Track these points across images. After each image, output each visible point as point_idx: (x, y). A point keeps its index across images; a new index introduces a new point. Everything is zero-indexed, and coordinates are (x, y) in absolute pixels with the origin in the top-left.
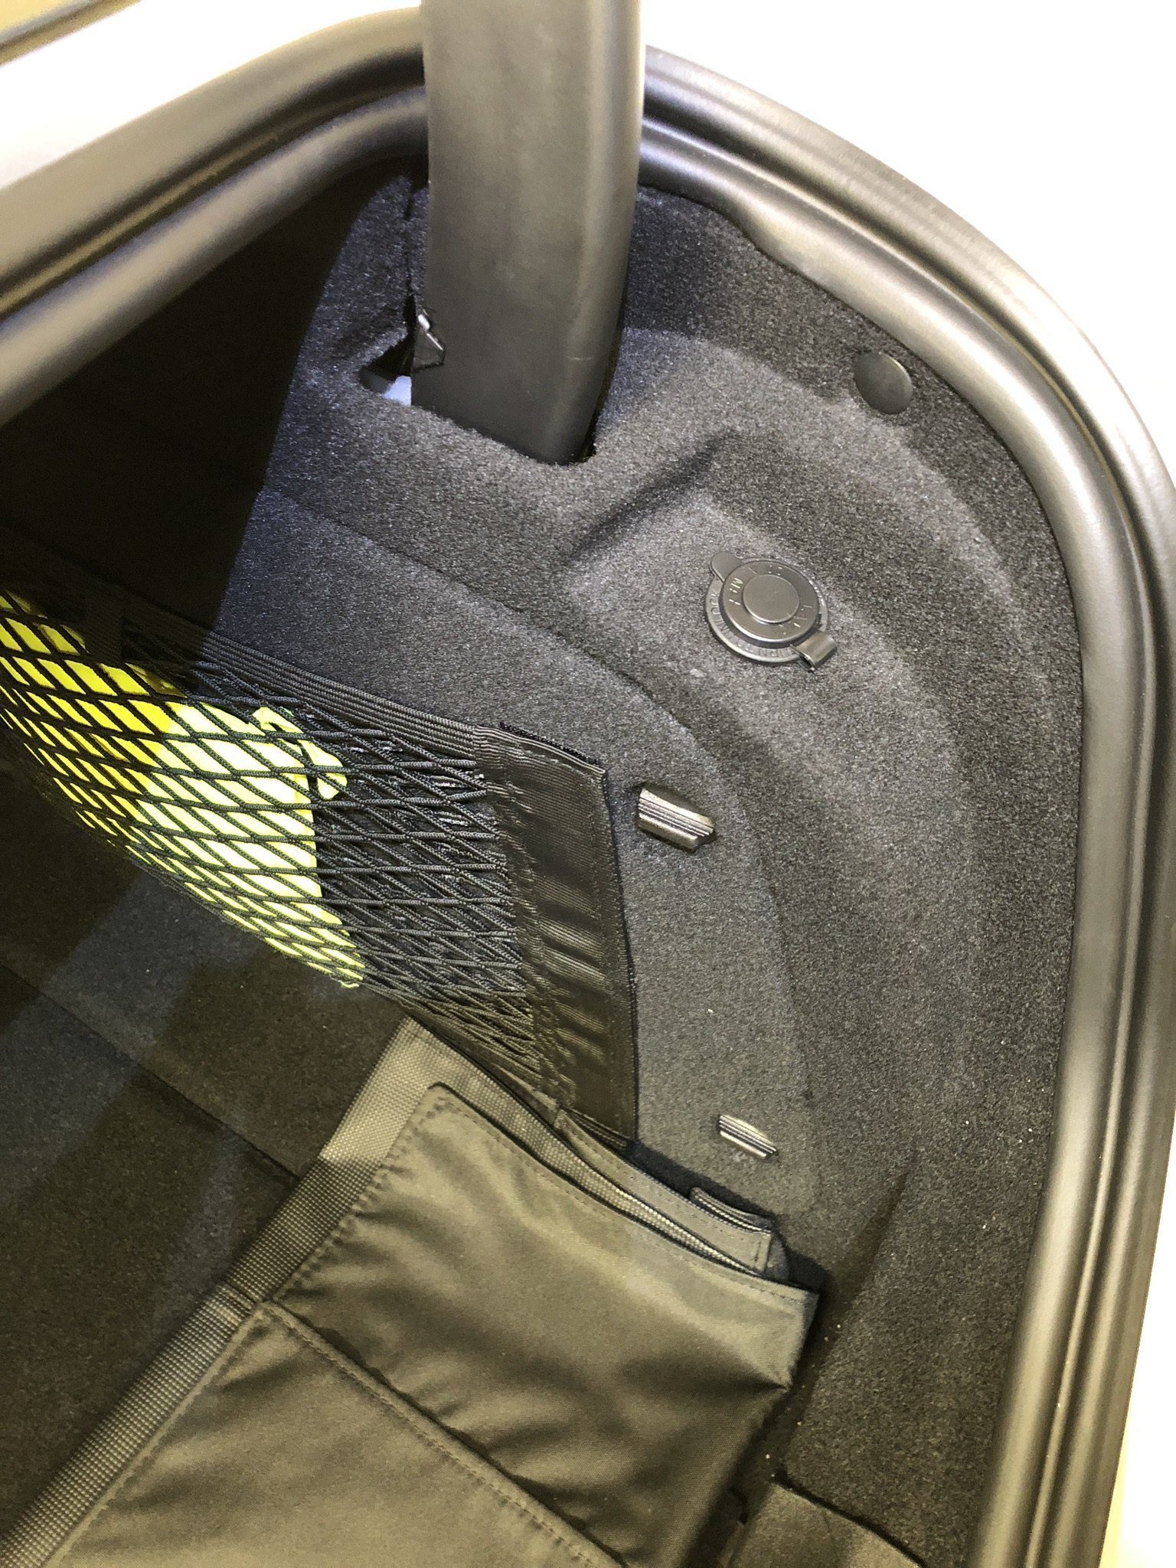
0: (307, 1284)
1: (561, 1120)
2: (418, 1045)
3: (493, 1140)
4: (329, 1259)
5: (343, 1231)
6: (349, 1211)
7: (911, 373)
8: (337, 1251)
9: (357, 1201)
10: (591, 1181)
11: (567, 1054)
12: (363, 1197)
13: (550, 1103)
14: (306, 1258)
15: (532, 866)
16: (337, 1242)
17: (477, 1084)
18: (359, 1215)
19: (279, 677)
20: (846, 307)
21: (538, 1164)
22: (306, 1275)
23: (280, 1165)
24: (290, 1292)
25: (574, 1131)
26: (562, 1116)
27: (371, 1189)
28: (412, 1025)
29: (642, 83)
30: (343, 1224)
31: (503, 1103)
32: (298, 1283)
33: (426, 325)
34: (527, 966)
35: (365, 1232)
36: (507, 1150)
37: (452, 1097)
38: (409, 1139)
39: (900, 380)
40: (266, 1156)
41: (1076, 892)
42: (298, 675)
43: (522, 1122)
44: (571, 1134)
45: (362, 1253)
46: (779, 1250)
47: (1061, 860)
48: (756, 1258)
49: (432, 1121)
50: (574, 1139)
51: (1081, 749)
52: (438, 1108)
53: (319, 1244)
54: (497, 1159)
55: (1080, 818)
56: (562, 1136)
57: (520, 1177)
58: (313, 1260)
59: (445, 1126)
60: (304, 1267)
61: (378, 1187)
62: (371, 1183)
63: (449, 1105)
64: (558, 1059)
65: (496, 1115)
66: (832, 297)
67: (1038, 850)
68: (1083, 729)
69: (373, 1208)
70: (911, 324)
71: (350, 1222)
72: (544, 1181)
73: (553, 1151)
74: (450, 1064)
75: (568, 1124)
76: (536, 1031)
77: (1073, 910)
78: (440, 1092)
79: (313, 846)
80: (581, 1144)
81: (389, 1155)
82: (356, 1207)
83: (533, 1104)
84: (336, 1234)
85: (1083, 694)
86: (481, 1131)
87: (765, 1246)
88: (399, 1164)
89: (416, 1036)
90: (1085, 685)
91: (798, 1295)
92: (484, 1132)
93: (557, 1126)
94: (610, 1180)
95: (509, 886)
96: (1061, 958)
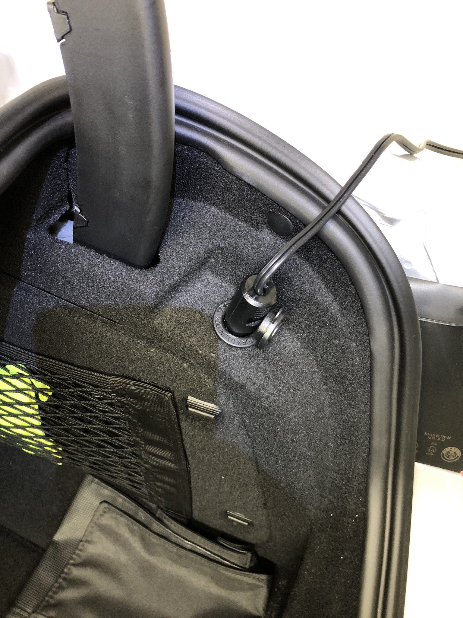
0: (52, 601)
1: (159, 513)
2: (94, 485)
3: (130, 523)
4: (61, 588)
5: (66, 574)
6: (68, 564)
7: (293, 222)
8: (64, 584)
9: (72, 558)
10: (174, 537)
11: (160, 490)
12: (74, 556)
13: (154, 506)
14: (50, 590)
15: (140, 426)
16: (64, 579)
17: (121, 500)
18: (73, 565)
19: (17, 354)
20: (263, 195)
21: (150, 532)
22: (51, 597)
23: (35, 544)
24: (45, 606)
25: (165, 518)
26: (159, 512)
27: (77, 552)
28: (90, 477)
29: (173, 102)
30: (66, 570)
31: (133, 507)
32: (48, 602)
33: (79, 210)
34: (140, 461)
35: (77, 573)
36: (137, 527)
37: (110, 506)
38: (93, 527)
39: (288, 224)
40: (27, 541)
41: (371, 424)
42: (26, 354)
43: (142, 515)
44: (164, 519)
45: (75, 583)
46: (255, 559)
47: (365, 413)
48: (246, 564)
49: (102, 518)
50: (165, 521)
51: (371, 371)
52: (105, 512)
53: (56, 582)
54: (132, 531)
55: (371, 397)
56: (160, 520)
57: (143, 539)
58: (54, 589)
59: (108, 520)
60: (50, 594)
61: (81, 550)
62: (77, 549)
63: (109, 510)
64: (156, 492)
65: (131, 513)
66: (257, 190)
67: (355, 410)
68: (371, 364)
69: (78, 560)
70: (292, 204)
71: (69, 569)
72: (155, 539)
73: (156, 526)
74: (108, 492)
75: (162, 515)
76: (146, 482)
77: (370, 431)
78: (105, 505)
79: (39, 418)
80: (168, 523)
81: (84, 535)
82: (72, 561)
83: (146, 507)
84: (63, 575)
85: (370, 350)
86: (124, 520)
87: (249, 559)
88: (88, 539)
89: (92, 482)
90: (371, 347)
91: (264, 577)
92: (126, 520)
93: (157, 515)
94: (182, 537)
95: (130, 433)
96: (365, 449)
